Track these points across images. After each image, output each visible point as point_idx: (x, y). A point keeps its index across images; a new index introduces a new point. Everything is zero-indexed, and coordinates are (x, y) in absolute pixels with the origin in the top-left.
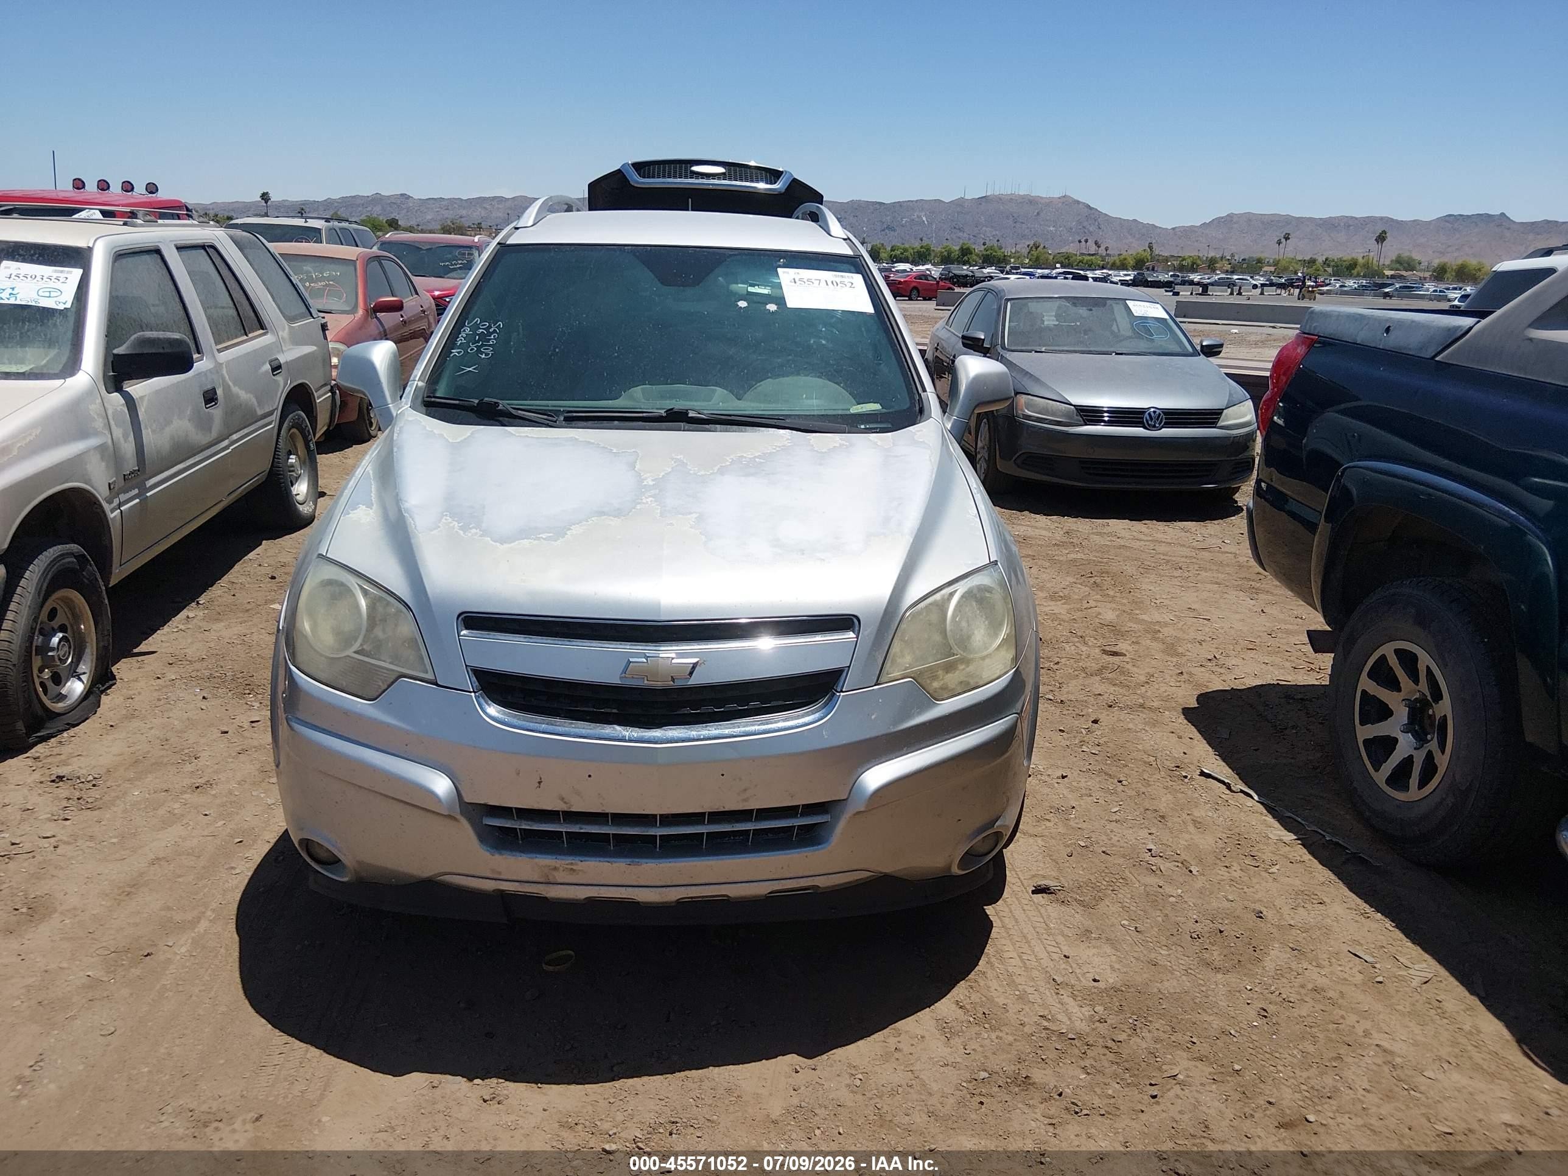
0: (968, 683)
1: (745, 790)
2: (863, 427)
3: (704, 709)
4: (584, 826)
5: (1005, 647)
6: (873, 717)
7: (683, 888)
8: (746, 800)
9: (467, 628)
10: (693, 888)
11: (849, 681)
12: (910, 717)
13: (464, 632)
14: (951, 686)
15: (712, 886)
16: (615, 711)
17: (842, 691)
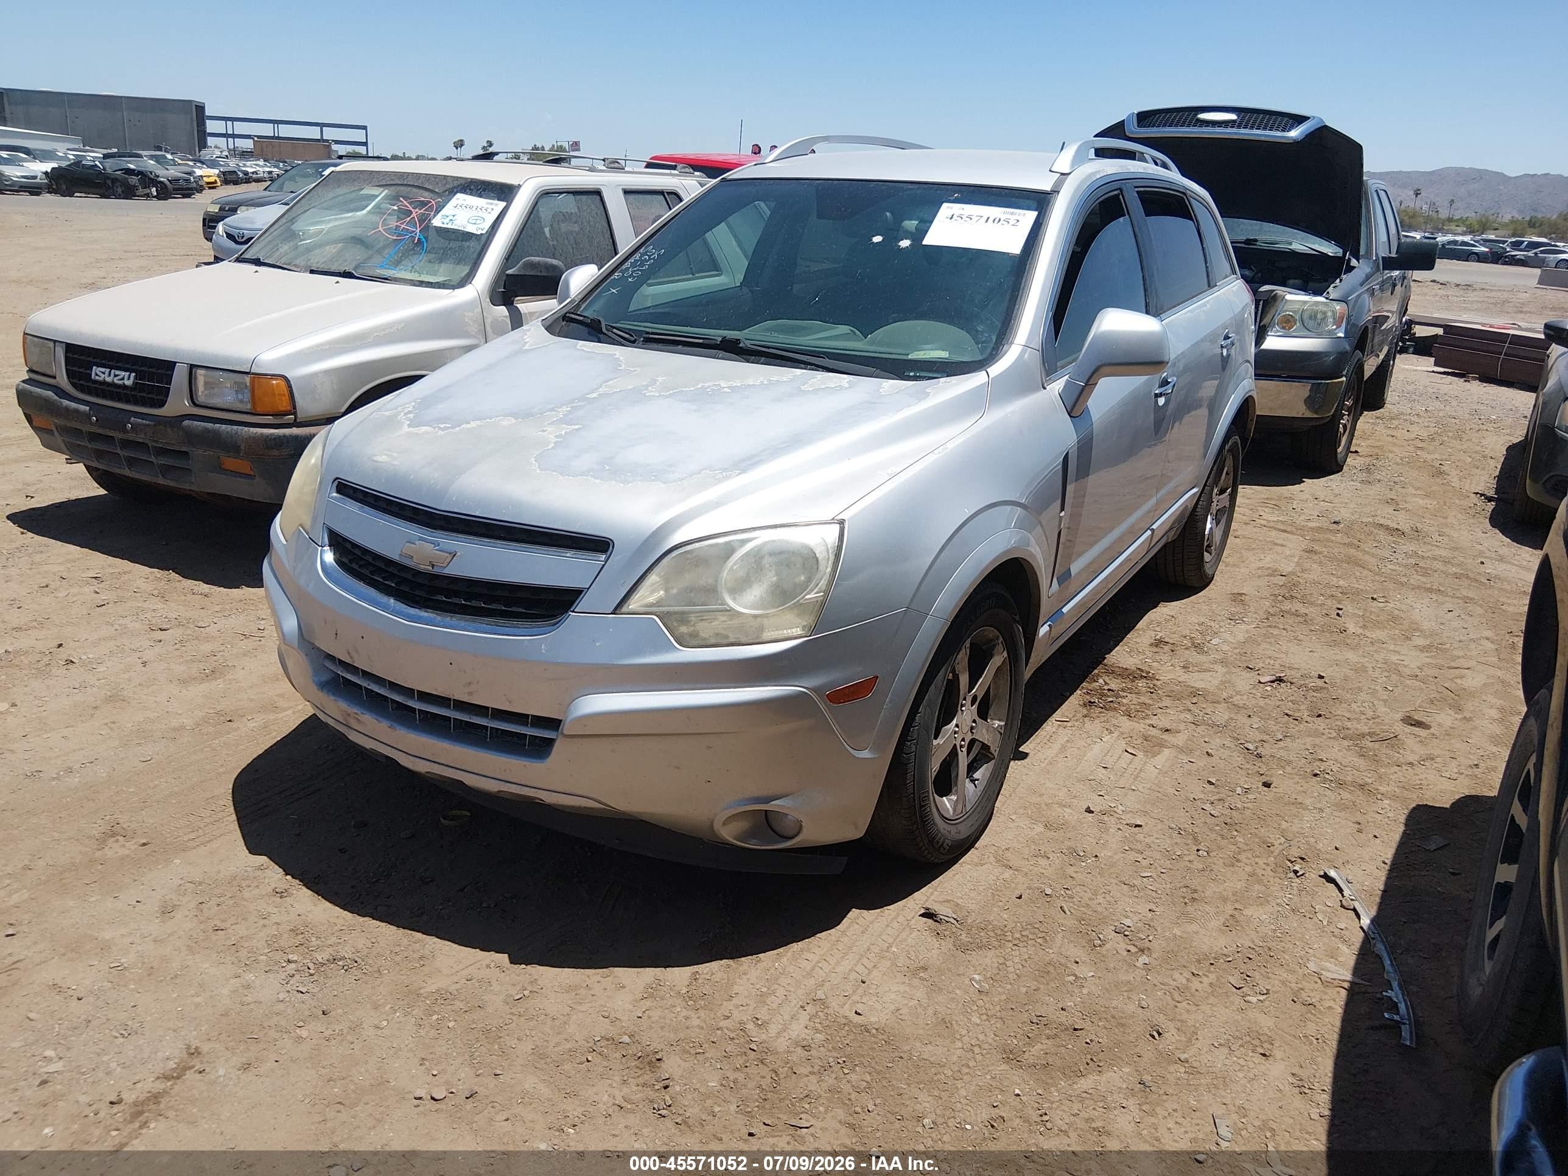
0: (727, 637)
1: (470, 684)
2: (912, 374)
3: (474, 603)
4: (371, 684)
5: (795, 611)
6: (598, 644)
7: (428, 763)
8: (470, 694)
9: (338, 492)
10: (437, 766)
11: (583, 604)
12: (640, 652)
13: (335, 494)
14: (703, 634)
15: (450, 769)
16: (393, 585)
17: (573, 611)
